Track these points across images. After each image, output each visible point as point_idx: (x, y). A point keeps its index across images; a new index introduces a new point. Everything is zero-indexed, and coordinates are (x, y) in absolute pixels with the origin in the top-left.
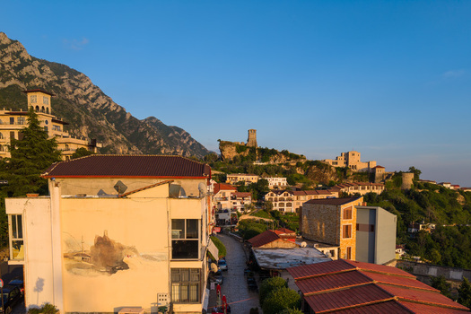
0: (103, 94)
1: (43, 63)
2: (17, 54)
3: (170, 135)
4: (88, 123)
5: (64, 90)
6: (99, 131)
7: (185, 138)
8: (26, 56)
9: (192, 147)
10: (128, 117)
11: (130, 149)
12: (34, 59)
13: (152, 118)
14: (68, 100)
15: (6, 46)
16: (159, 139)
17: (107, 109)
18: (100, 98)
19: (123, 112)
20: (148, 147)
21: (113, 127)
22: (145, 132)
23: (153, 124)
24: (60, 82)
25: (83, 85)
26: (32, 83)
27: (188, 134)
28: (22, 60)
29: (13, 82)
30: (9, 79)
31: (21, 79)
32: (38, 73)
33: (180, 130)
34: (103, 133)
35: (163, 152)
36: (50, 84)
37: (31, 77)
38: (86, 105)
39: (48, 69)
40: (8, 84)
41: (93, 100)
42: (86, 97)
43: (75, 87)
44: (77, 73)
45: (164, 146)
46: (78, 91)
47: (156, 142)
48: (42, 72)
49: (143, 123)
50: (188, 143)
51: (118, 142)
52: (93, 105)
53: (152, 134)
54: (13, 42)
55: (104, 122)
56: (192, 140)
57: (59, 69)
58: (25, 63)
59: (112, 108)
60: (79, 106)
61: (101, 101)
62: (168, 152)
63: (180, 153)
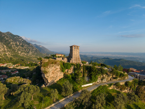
3: (15, 38)
7: (20, 39)
9: (23, 42)
13: (8, 32)
16: (10, 39)
20: (5, 42)
22: (4, 37)
23: (9, 34)
27: (21, 38)
33: (18, 36)
35: (11, 43)
45: (12, 41)
47: (8, 40)
49: (4, 34)
53: (8, 37)
56: (23, 39)
62: (13, 43)
63: (18, 43)
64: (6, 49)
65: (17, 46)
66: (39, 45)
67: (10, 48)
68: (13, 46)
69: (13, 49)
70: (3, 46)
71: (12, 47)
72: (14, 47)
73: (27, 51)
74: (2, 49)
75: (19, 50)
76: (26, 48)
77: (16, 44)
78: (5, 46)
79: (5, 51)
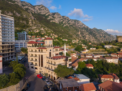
0: (84, 24)
1: (72, 20)
2: (68, 19)
4: (80, 31)
5: (76, 25)
6: (83, 32)
8: (69, 19)
9: (104, 34)
10: (89, 28)
11: (89, 36)
12: (71, 20)
14: (76, 27)
15: (66, 18)
16: (96, 33)
17: (84, 27)
18: (83, 25)
19: (88, 28)
20: (93, 35)
21: (86, 31)
22: (93, 31)
23: (95, 29)
24: (75, 23)
25: (80, 23)
26: (70, 24)
27: (103, 31)
28: (69, 20)
29: (67, 25)
30: (66, 24)
31: (68, 24)
32: (71, 22)
33: (101, 30)
34: (83, 33)
36: (73, 24)
37: (70, 23)
38: (80, 27)
39: (73, 21)
40: (66, 25)
41: (82, 26)
42: (80, 25)
43: (78, 24)
44: (78, 21)
46: (79, 24)
48: (72, 22)
49: (92, 30)
50: (103, 33)
51: (87, 34)
52: (81, 27)
53: (95, 32)
54: (67, 17)
55: (84, 30)
56: (105, 32)
57: (75, 21)
58: (69, 21)
59: (86, 27)
60: (79, 27)
61: (83, 26)
62: (98, 35)
63: (101, 35)
64: (94, 39)
65: (101, 37)
67: (96, 38)
68: (98, 37)
69: (98, 39)
70: (93, 38)
73: (108, 40)
74: (92, 40)
75: (102, 40)
76: (107, 38)
77: (100, 36)
78: (94, 38)
79: (94, 41)
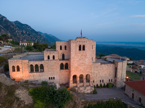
3: (23, 27)
7: (29, 28)
35: (16, 32)
66: (50, 35)
71: (17, 35)
72: (19, 35)
